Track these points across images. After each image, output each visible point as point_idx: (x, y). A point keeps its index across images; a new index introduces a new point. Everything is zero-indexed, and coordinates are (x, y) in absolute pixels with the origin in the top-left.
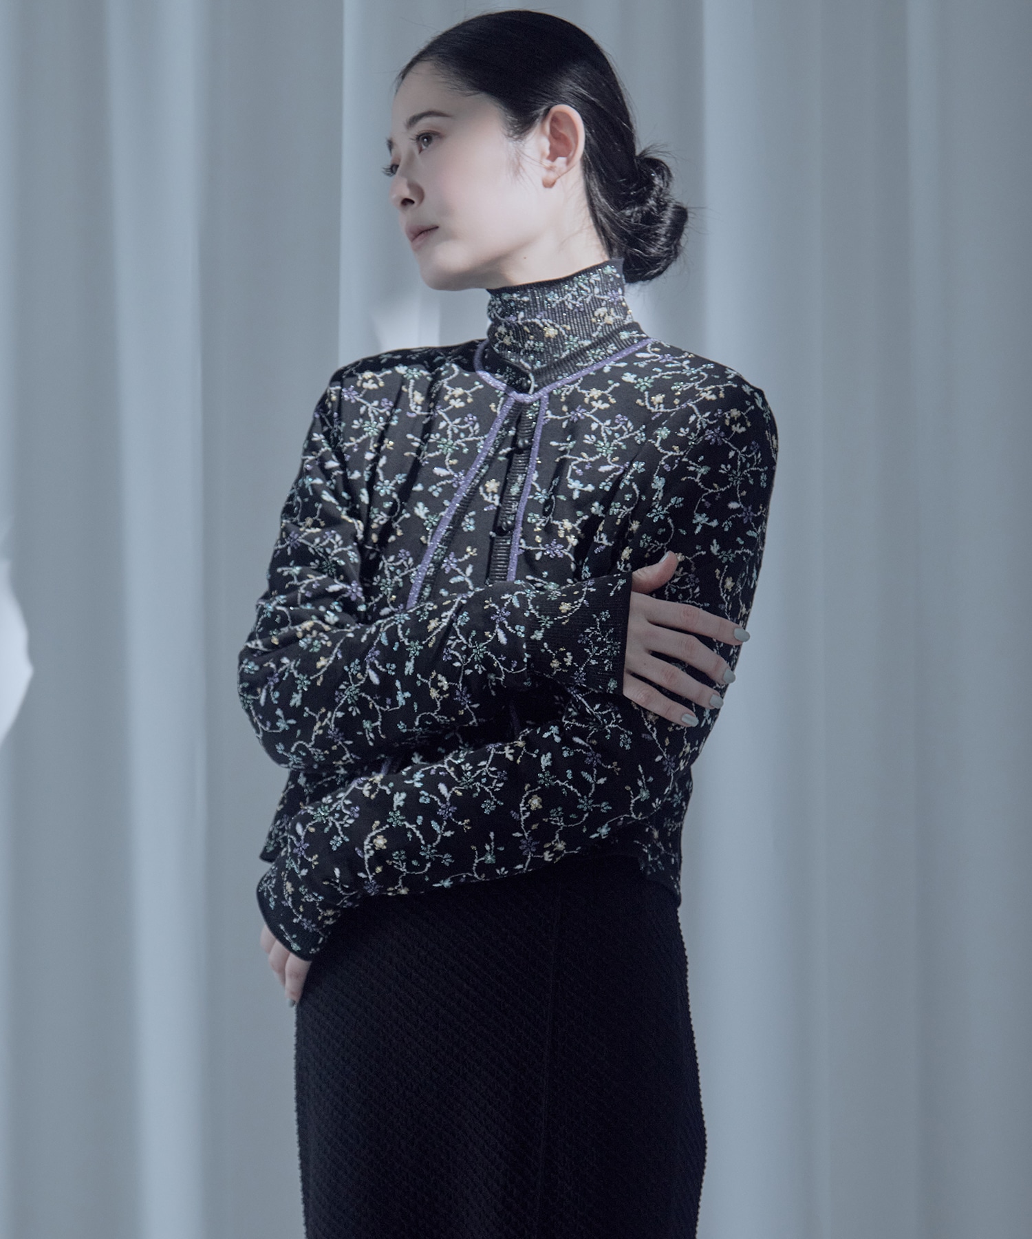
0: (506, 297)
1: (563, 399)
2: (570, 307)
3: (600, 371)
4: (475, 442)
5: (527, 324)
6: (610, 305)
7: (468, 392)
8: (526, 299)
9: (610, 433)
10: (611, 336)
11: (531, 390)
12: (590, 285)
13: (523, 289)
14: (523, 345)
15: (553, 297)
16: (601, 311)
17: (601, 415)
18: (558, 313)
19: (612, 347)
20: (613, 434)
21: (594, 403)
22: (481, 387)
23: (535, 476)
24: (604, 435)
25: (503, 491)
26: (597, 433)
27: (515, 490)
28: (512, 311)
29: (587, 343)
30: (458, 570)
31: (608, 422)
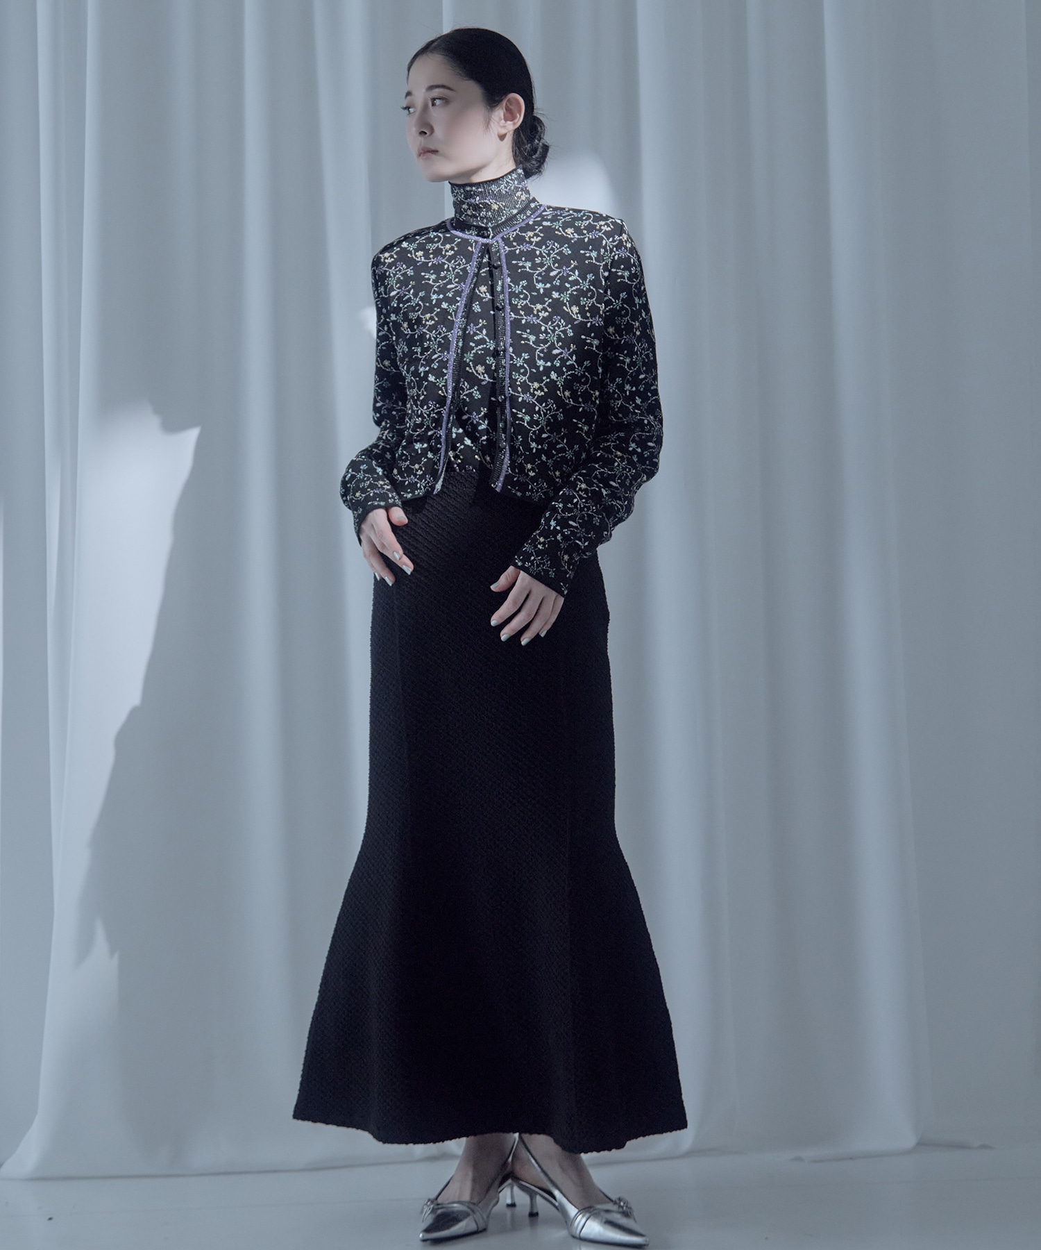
0: (468, 189)
1: (512, 239)
2: (504, 193)
3: (528, 224)
4: (465, 268)
5: (481, 203)
6: (522, 190)
7: (453, 245)
8: (480, 190)
9: (547, 252)
10: (527, 207)
11: (491, 237)
12: (512, 180)
13: (478, 185)
14: (479, 215)
15: (493, 187)
16: (519, 194)
17: (539, 245)
18: (499, 196)
19: (529, 213)
20: (549, 252)
21: (532, 239)
22: (459, 240)
23: (509, 280)
24: (544, 254)
25: (492, 290)
26: (541, 255)
27: (499, 289)
28: (471, 196)
29: (515, 212)
30: (478, 332)
31: (544, 247)
